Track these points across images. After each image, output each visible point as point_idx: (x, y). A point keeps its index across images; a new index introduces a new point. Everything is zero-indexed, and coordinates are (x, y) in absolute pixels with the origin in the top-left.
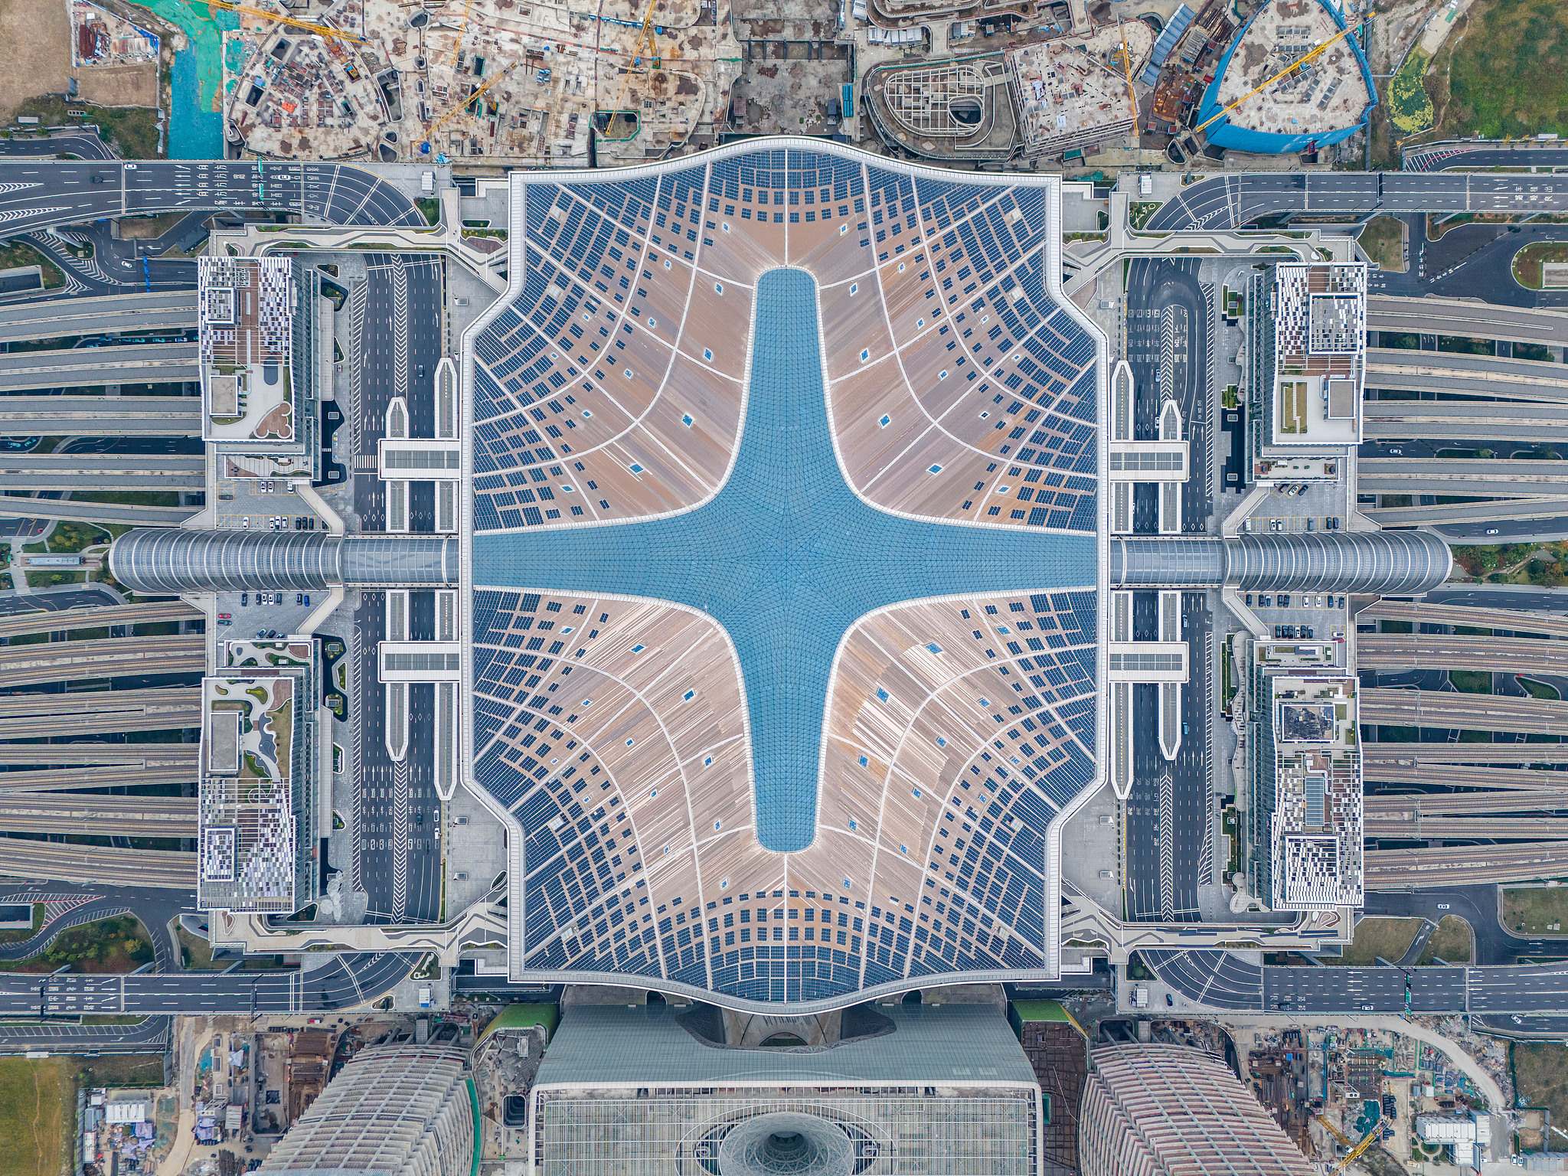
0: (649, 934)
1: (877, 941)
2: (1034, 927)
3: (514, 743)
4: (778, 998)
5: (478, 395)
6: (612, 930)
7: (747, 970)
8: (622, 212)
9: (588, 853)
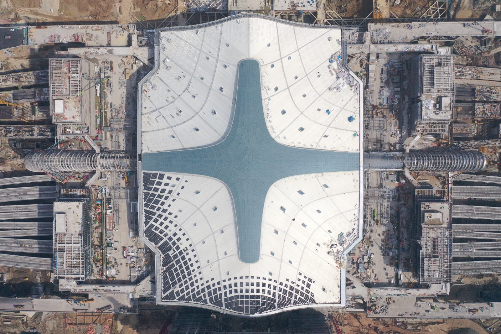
0: (203, 290)
1: (281, 293)
3: (157, 225)
4: (247, 313)
5: (144, 105)
7: (237, 303)
8: (192, 40)
9: (182, 262)
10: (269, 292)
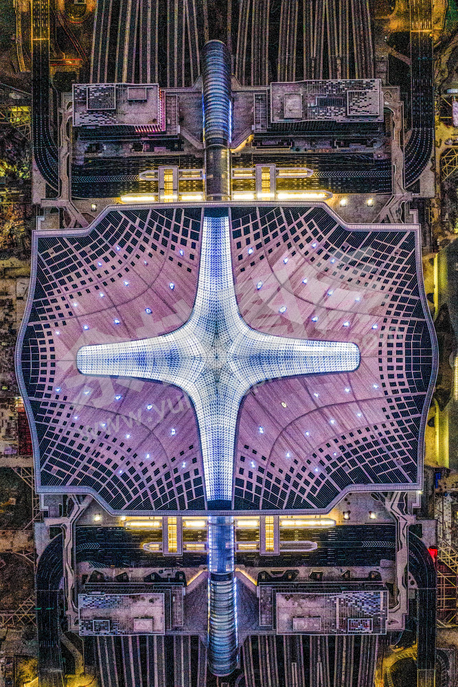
1: (402, 312)
2: (394, 237)
3: (308, 489)
4: (430, 360)
6: (399, 441)
7: (417, 375)
8: (52, 440)
9: (361, 454)
10: (401, 329)
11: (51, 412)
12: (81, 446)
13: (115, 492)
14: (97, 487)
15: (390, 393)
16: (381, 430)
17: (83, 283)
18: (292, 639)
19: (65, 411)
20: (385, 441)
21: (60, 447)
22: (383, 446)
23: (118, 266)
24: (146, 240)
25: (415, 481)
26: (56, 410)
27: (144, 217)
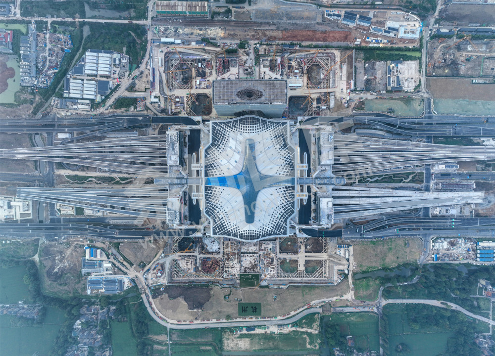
0: (269, 127)
1: (236, 126)
2: (214, 128)
3: (289, 155)
4: (251, 118)
5: (294, 205)
6: (275, 128)
7: (255, 122)
8: (273, 231)
9: (278, 139)
10: (242, 126)
11: (265, 231)
12: (275, 223)
13: (289, 212)
14: (287, 218)
15: (261, 130)
16: (271, 132)
17: (227, 221)
18: (335, 160)
19: (265, 227)
20: (275, 132)
21: (275, 229)
22: (276, 132)
23: (222, 211)
24: (214, 202)
25: (286, 123)
26: (264, 230)
27: (207, 203)
